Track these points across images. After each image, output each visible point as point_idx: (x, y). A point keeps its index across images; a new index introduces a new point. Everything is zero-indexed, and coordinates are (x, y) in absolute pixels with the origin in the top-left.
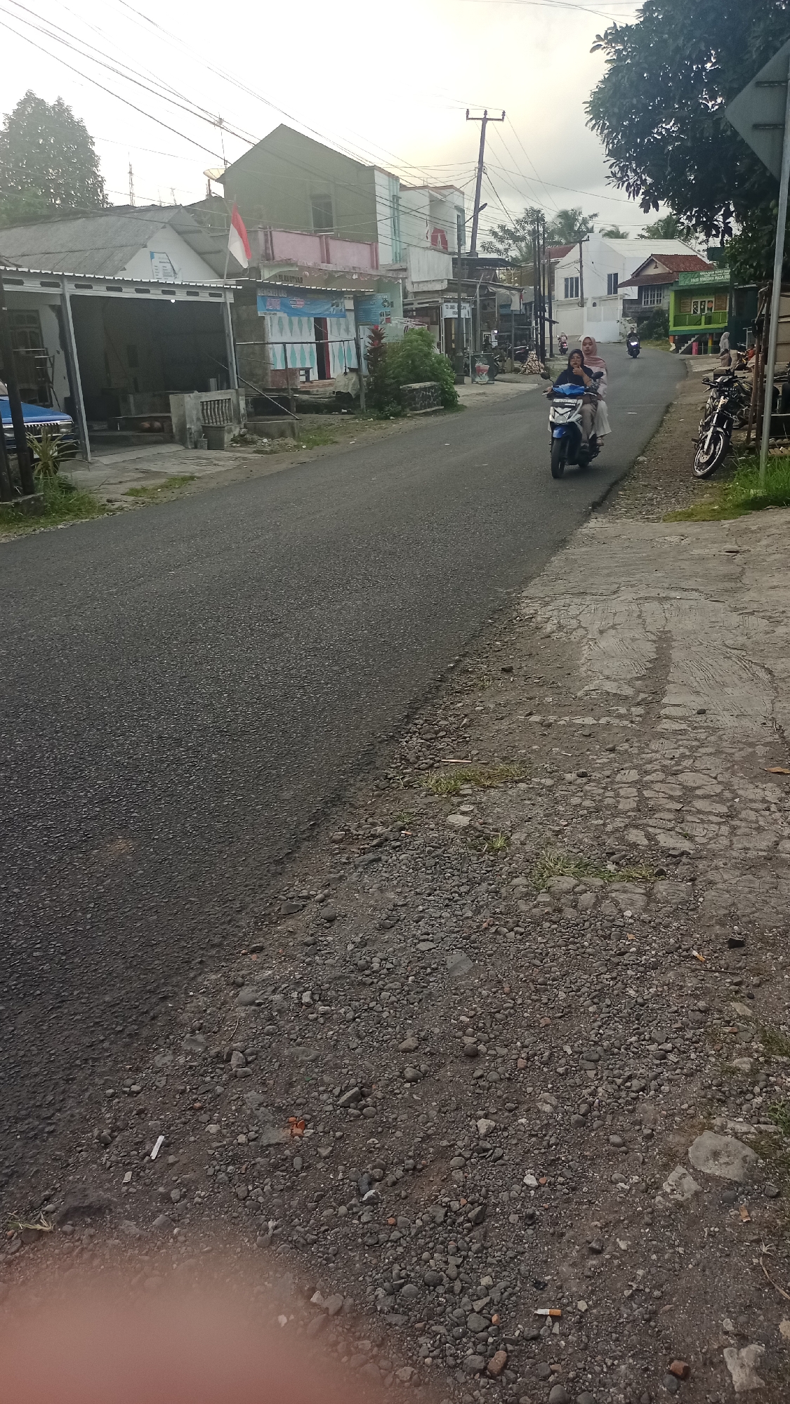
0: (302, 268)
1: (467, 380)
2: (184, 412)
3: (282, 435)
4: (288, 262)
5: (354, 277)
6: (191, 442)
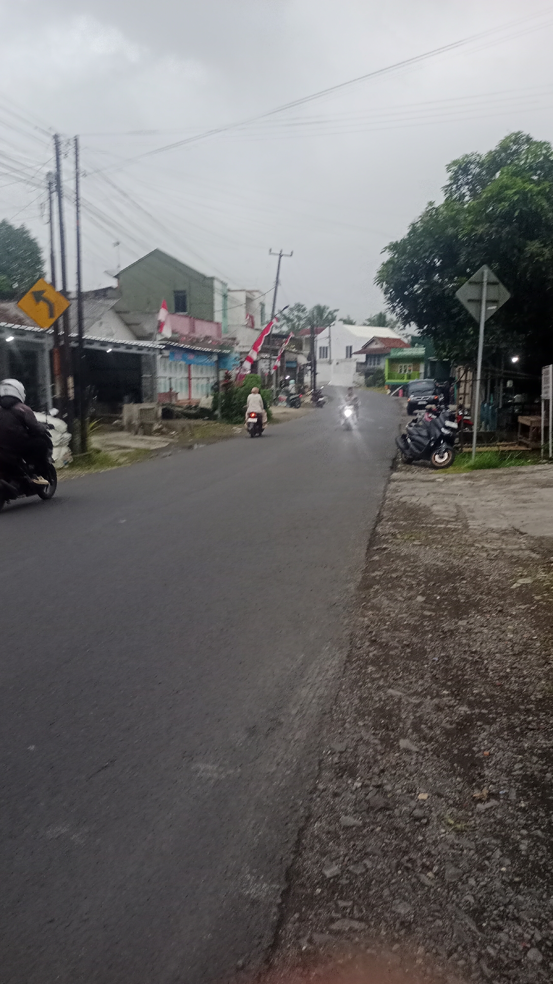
2: (131, 414)
5: (210, 342)
6: (134, 431)
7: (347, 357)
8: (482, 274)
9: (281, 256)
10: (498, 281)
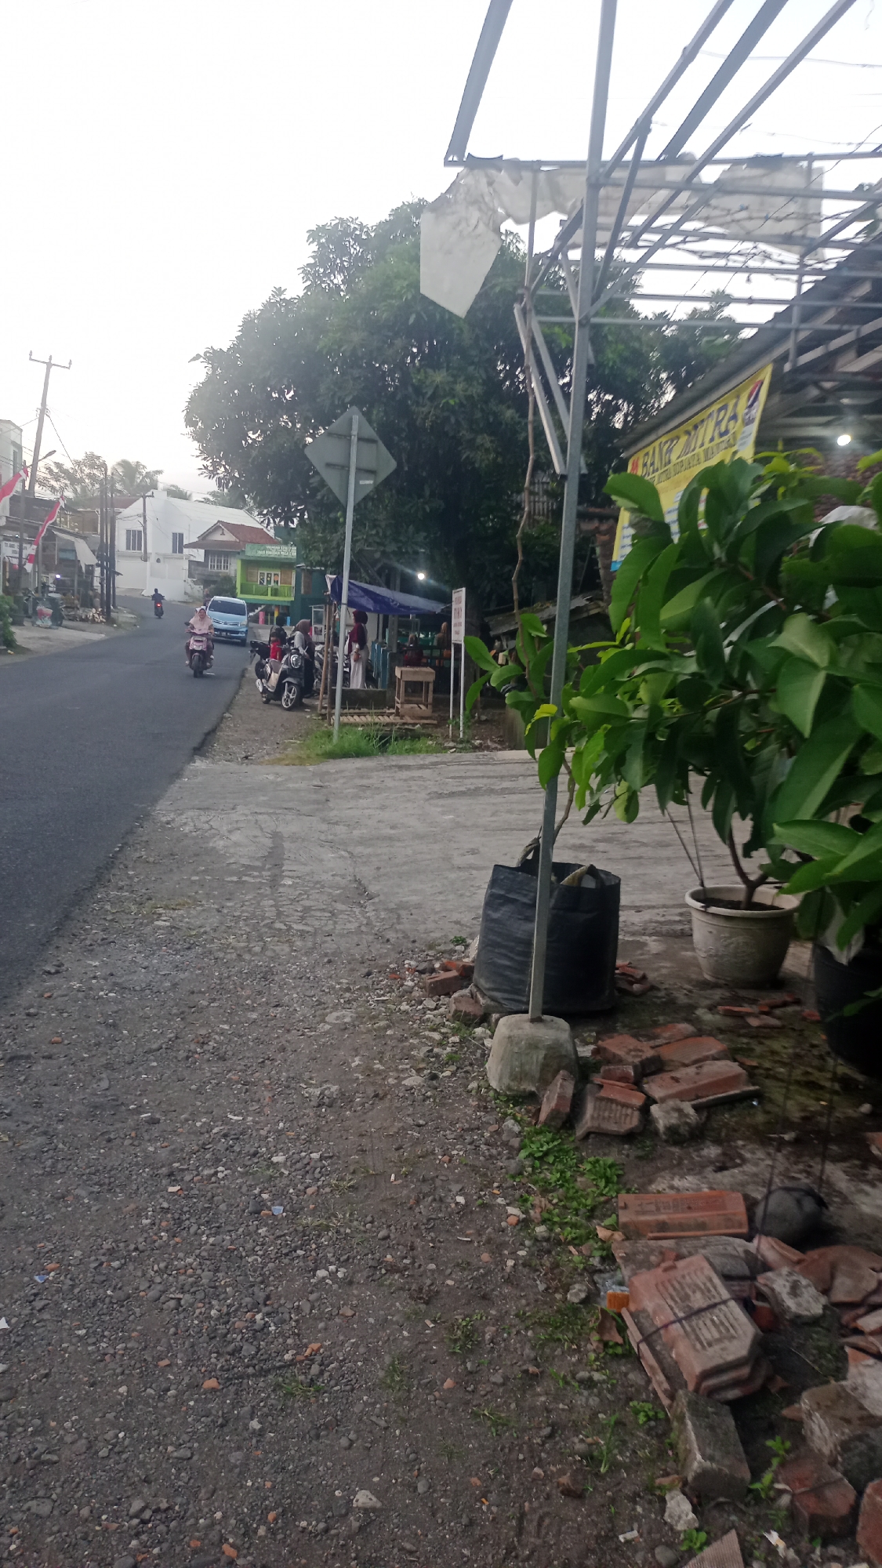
1: (26, 622)
7: (174, 551)
8: (351, 420)
9: (49, 365)
10: (376, 437)
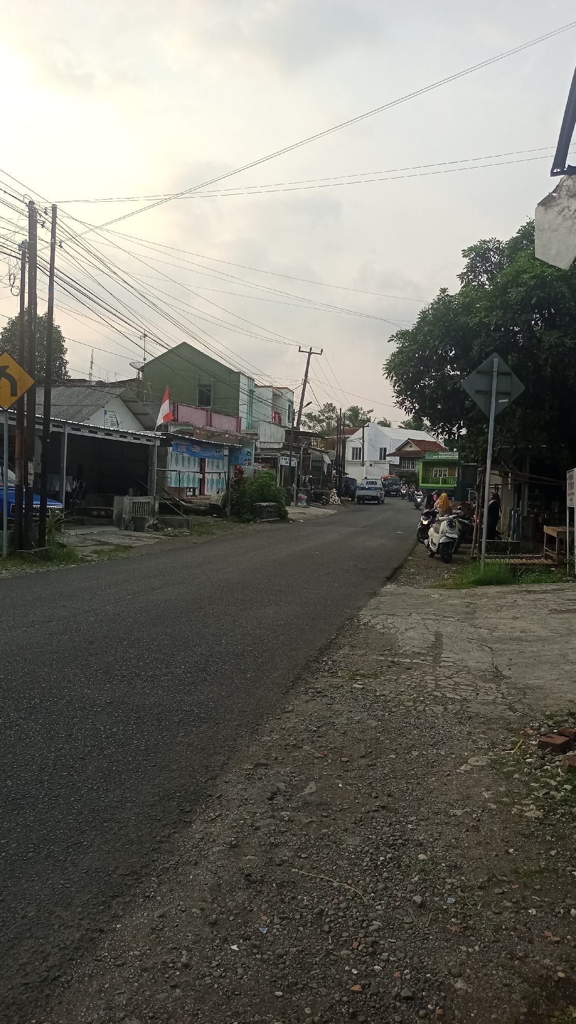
0: (196, 428)
1: (292, 504)
2: (123, 507)
3: (181, 526)
4: (187, 424)
5: (227, 436)
6: (124, 525)
7: (381, 459)
8: (492, 363)
9: (310, 353)
10: (511, 372)
